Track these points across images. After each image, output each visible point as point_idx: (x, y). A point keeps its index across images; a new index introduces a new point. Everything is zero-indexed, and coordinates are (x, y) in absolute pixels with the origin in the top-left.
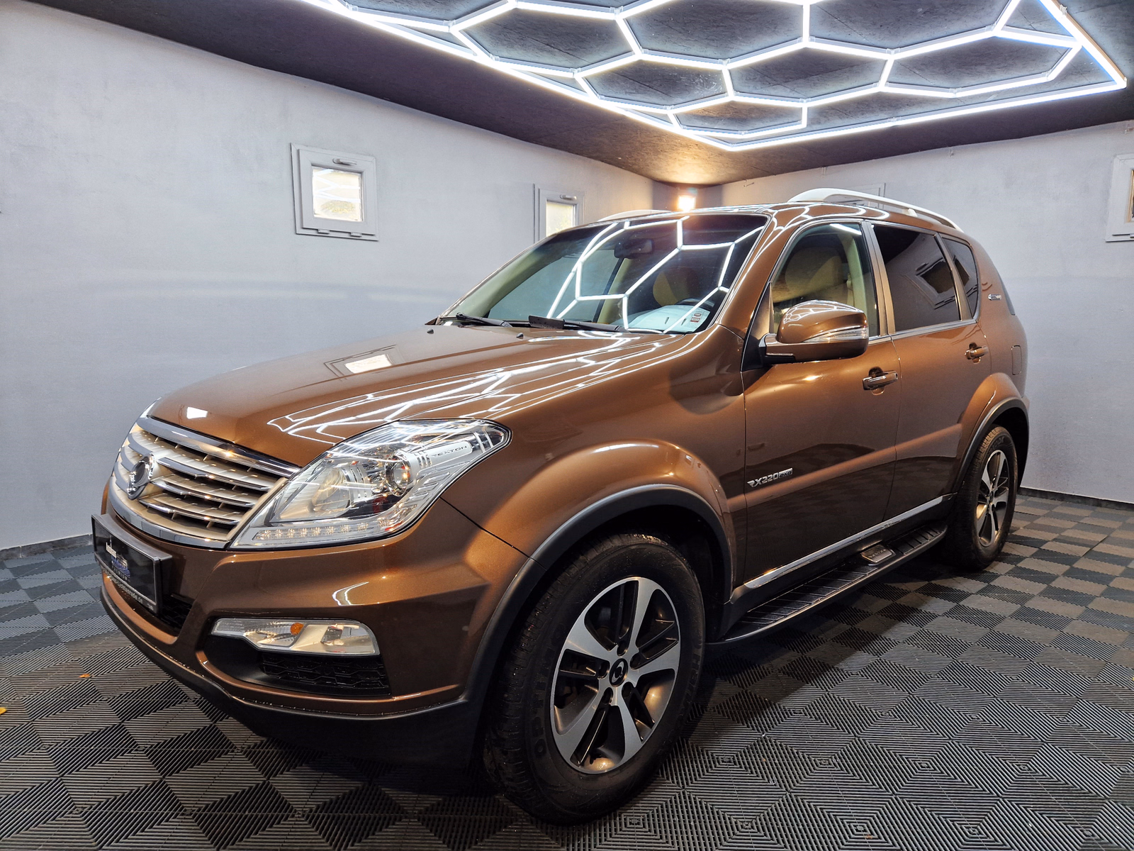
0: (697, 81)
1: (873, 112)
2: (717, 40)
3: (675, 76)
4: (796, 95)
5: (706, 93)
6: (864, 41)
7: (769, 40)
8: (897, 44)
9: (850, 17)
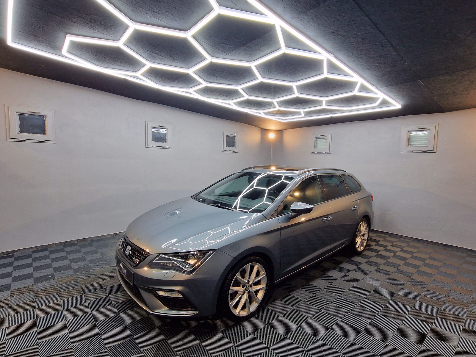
0: (267, 104)
2: (270, 94)
4: (299, 108)
5: (271, 107)
8: (325, 96)
9: (309, 89)
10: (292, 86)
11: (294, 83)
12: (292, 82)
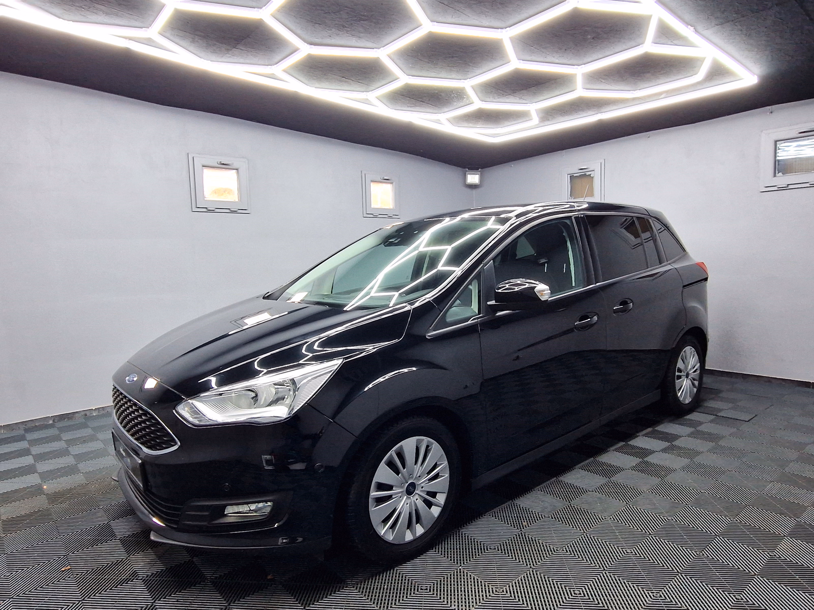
0: (453, 95)
1: (583, 110)
2: (456, 67)
3: (437, 93)
4: (524, 101)
5: (462, 104)
6: (557, 61)
7: (492, 65)
8: (581, 62)
9: (542, 45)
10: (502, 39)
11: (504, 30)
12: (500, 30)
